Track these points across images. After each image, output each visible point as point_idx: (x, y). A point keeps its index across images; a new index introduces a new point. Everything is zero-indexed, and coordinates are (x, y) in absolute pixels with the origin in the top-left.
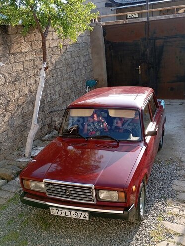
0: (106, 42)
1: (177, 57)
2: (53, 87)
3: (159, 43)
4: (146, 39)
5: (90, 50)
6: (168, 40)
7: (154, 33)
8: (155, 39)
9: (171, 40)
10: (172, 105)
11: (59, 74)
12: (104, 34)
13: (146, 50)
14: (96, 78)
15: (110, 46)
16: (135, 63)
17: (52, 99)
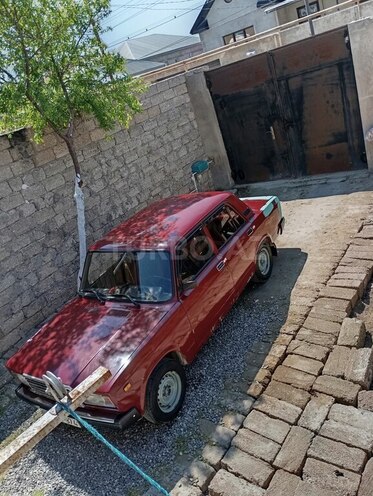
0: (215, 97)
1: (328, 102)
2: (125, 193)
3: (294, 84)
4: (272, 81)
5: (192, 116)
6: (308, 76)
7: (284, 68)
8: (287, 79)
9: (312, 75)
10: (330, 184)
11: (133, 170)
12: (209, 85)
13: (276, 98)
14: (210, 155)
15: (221, 103)
16: (263, 123)
17: (126, 211)
